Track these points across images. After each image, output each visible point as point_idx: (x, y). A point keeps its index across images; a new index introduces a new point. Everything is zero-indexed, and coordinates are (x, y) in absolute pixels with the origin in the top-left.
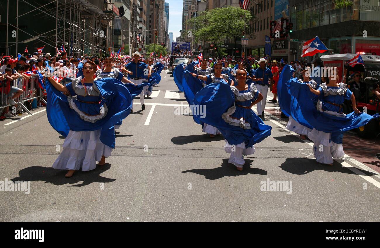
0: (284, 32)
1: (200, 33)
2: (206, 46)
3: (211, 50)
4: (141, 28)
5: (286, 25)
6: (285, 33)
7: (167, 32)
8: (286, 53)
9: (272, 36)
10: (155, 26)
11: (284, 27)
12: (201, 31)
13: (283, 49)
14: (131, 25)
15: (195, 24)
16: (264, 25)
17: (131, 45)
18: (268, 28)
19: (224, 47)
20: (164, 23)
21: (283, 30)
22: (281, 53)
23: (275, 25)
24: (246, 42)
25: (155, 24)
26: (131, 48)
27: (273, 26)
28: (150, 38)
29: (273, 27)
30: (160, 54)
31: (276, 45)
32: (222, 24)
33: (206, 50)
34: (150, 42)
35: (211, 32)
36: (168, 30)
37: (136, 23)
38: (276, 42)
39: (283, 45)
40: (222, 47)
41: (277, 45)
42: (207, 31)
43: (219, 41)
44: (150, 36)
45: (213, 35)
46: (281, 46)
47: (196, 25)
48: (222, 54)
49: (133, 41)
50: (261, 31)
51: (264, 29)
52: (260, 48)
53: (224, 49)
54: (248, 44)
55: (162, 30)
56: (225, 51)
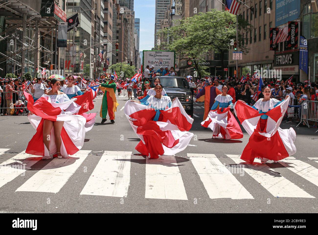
0: (293, 41)
1: (176, 45)
2: (182, 65)
3: (188, 69)
4: (106, 45)
5: (295, 32)
6: (293, 43)
7: (137, 51)
8: (294, 70)
9: (273, 48)
10: (123, 43)
11: (293, 35)
12: (176, 43)
13: (289, 64)
14: (92, 40)
15: (168, 36)
16: (260, 35)
17: (93, 64)
18: (265, 38)
19: (206, 65)
20: (134, 40)
21: (291, 39)
22: (287, 70)
23: (277, 33)
24: (239, 57)
25: (123, 41)
26: (93, 67)
27: (273, 34)
28: (117, 57)
29: (274, 36)
30: (128, 74)
31: (279, 60)
32: (205, 33)
33: (182, 70)
34: (117, 61)
35: (190, 45)
36: (138, 48)
37: (99, 38)
38: (278, 55)
39: (290, 60)
40: (203, 65)
41: (281, 61)
42: (185, 43)
43: (199, 56)
44: (117, 55)
45: (191, 49)
46: (286, 61)
47: (170, 37)
48: (203, 73)
49: (95, 59)
50: (255, 43)
51: (260, 40)
52: (253, 65)
53: (205, 68)
54: (241, 59)
55: (132, 48)
56: (207, 70)
